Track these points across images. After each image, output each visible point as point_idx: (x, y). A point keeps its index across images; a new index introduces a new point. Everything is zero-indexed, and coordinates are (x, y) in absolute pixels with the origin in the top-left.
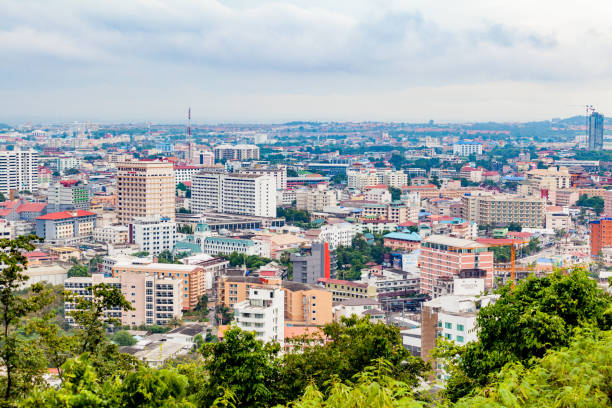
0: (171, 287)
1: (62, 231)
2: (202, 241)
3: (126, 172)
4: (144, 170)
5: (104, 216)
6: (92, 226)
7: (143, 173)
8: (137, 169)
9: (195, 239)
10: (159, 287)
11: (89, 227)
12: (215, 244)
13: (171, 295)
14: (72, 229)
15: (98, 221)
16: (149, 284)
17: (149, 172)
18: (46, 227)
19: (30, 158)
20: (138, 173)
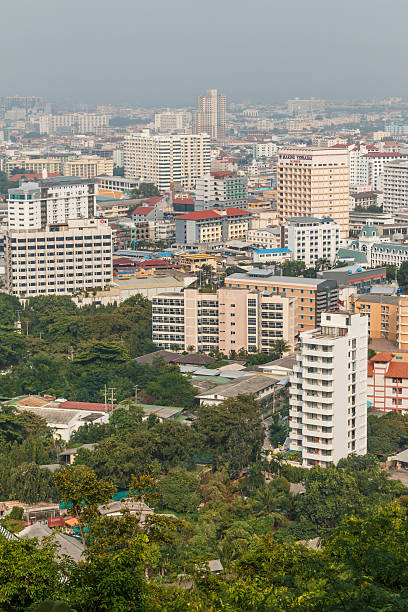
0: (280, 307)
1: (206, 233)
2: (369, 248)
3: (288, 161)
4: (309, 158)
5: (262, 215)
6: (246, 228)
7: (308, 162)
8: (302, 157)
9: (360, 245)
10: (264, 306)
11: (242, 229)
12: (385, 253)
13: (280, 316)
14: (219, 232)
15: (254, 221)
16: (252, 302)
17: (315, 161)
18: (188, 229)
19: (201, 144)
20: (302, 162)
